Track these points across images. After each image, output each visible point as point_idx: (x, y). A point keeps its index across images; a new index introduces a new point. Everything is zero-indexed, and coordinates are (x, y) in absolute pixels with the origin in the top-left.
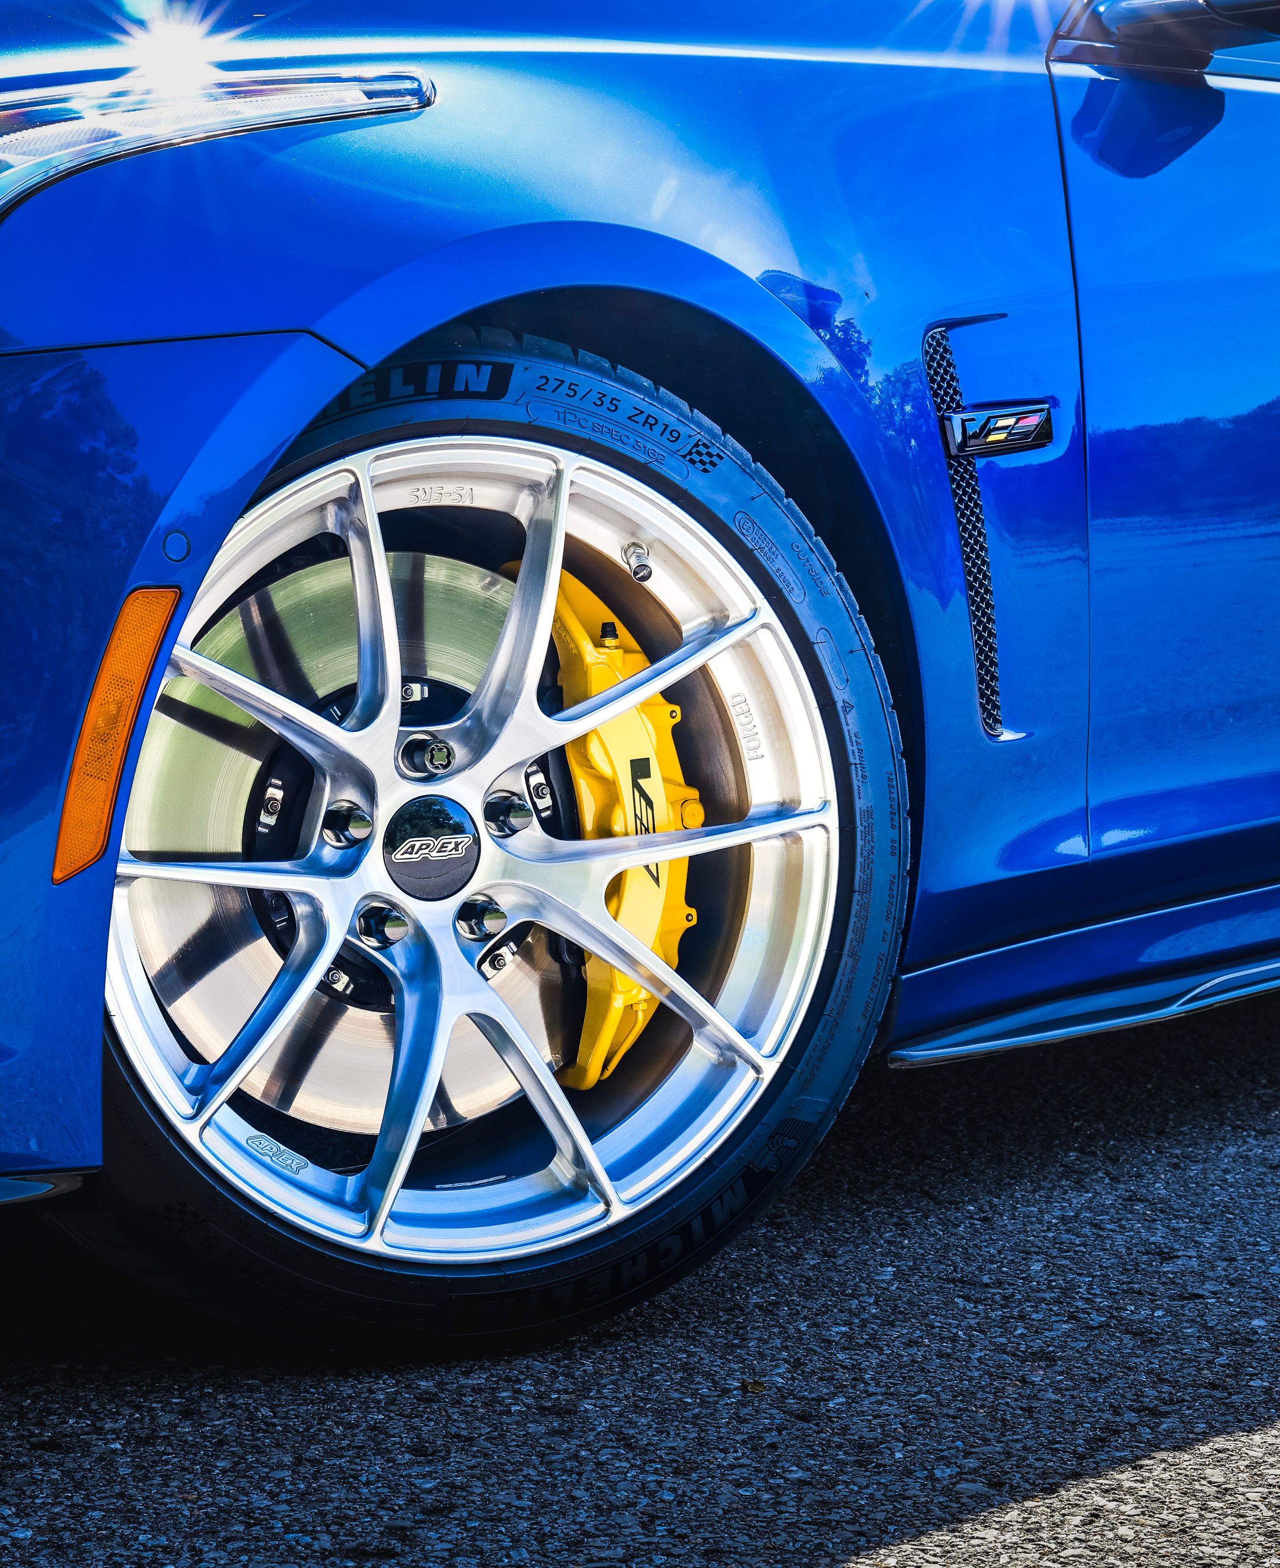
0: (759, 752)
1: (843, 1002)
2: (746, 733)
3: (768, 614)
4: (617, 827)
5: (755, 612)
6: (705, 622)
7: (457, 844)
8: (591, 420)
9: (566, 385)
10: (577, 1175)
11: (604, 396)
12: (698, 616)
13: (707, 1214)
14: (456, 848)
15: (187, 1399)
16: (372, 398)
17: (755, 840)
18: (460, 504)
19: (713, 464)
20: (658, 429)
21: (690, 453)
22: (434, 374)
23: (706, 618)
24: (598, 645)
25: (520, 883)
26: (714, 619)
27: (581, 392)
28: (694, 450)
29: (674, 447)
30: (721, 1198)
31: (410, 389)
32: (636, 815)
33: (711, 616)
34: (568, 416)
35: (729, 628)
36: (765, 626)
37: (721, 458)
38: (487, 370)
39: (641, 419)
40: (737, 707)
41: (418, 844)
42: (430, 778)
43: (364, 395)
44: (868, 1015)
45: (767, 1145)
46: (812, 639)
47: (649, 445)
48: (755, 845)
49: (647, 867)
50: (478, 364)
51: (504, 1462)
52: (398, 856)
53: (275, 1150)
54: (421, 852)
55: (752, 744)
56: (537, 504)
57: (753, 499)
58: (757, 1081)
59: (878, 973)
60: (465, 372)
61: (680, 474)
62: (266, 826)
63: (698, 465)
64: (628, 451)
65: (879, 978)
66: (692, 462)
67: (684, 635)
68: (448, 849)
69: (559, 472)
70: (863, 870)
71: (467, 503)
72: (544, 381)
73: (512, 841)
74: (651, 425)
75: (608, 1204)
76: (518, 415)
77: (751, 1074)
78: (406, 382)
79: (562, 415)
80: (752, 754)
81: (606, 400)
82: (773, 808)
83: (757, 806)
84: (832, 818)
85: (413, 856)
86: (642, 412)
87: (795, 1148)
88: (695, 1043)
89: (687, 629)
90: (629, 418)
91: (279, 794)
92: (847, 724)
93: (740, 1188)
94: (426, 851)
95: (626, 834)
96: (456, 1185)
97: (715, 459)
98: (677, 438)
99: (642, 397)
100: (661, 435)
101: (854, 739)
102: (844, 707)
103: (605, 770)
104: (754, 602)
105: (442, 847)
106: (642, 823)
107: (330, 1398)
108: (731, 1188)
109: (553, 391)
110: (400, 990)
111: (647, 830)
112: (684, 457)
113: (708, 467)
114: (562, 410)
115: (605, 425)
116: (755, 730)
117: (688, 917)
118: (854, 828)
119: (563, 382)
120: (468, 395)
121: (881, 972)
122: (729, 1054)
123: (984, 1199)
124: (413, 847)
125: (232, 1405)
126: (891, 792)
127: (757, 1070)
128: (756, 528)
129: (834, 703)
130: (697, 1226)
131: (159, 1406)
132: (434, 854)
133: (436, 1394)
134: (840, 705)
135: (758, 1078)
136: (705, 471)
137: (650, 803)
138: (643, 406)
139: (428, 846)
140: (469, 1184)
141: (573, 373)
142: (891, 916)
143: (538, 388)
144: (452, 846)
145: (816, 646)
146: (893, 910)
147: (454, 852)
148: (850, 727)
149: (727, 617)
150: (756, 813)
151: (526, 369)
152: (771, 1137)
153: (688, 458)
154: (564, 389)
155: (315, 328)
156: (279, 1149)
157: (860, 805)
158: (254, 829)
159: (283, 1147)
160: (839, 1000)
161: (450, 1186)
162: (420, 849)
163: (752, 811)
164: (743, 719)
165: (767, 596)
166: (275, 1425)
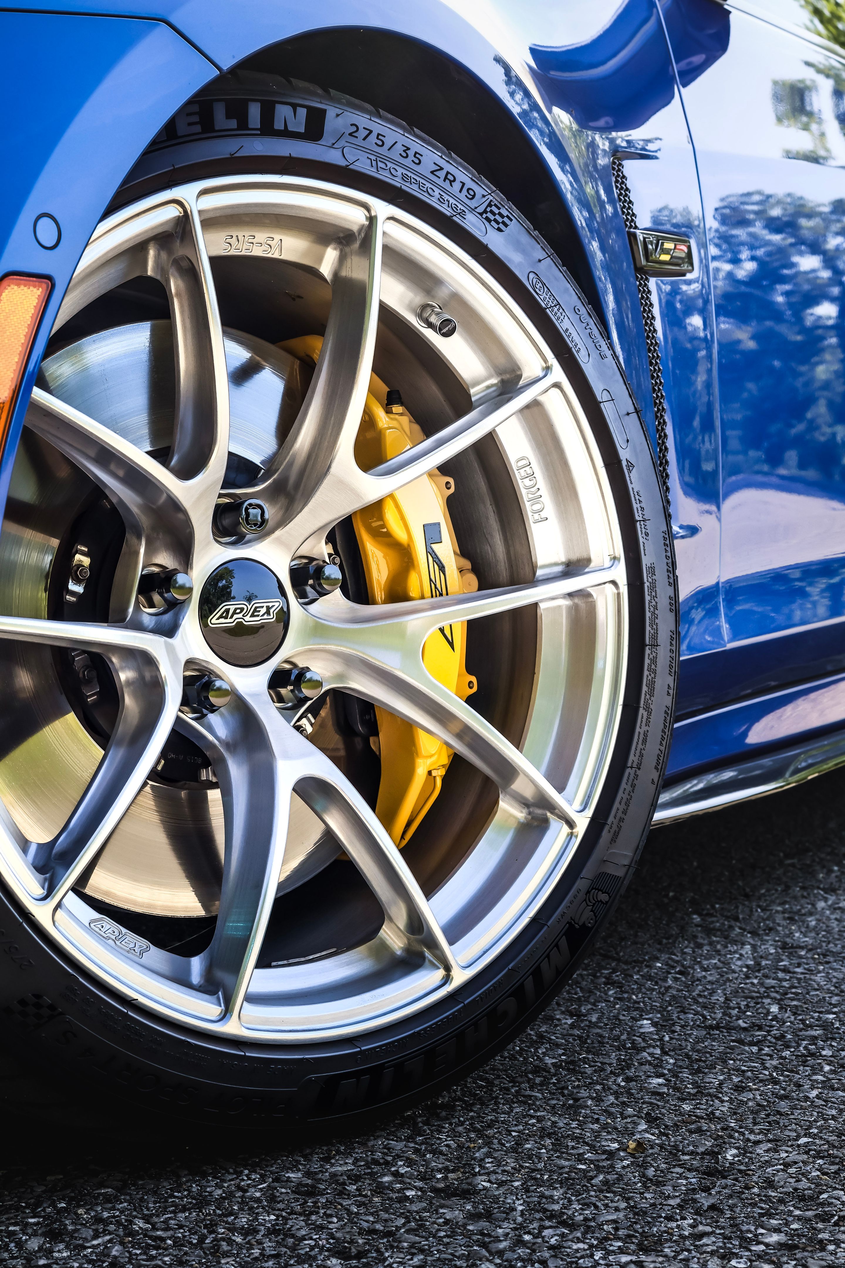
0: (543, 514)
1: (641, 755)
2: (530, 496)
3: (558, 374)
4: (414, 591)
5: (548, 369)
6: (492, 386)
7: (268, 608)
8: (400, 171)
9: (374, 135)
10: (409, 944)
11: (408, 149)
12: (486, 379)
13: (537, 973)
14: (268, 612)
15: (43, 1217)
16: (198, 128)
17: (542, 601)
18: (270, 255)
19: (506, 225)
20: (457, 186)
21: (485, 212)
22: (255, 111)
23: (494, 381)
24: (388, 412)
25: (333, 647)
26: (503, 382)
27: (388, 144)
28: (488, 209)
29: (473, 204)
30: (548, 956)
31: (233, 124)
32: (431, 580)
33: (499, 379)
34: (380, 164)
35: (521, 388)
36: (557, 385)
37: (511, 220)
38: (302, 113)
39: (442, 174)
40: (522, 471)
41: (232, 608)
42: (240, 540)
43: (190, 124)
44: (659, 767)
45: (585, 900)
46: (599, 399)
47: (452, 201)
48: (542, 606)
49: (442, 630)
50: (295, 106)
51: (450, 1257)
52: (214, 621)
53: (117, 933)
54: (235, 616)
55: (537, 507)
56: (342, 259)
57: (540, 261)
58: (571, 835)
59: (665, 726)
60: (283, 112)
61: (479, 230)
62: (73, 593)
63: (493, 223)
64: (433, 202)
65: (666, 730)
66: (488, 219)
67: (473, 399)
68: (261, 613)
69: (372, 220)
70: (651, 625)
71: (276, 256)
72: (354, 129)
73: (313, 608)
74: (451, 182)
75: (448, 968)
76: (334, 157)
77: (566, 829)
78: (228, 116)
79: (374, 163)
80: (536, 516)
81: (411, 153)
82: (559, 569)
83: (544, 567)
84: (620, 573)
85: (228, 620)
86: (441, 169)
87: (607, 902)
88: (501, 803)
89: (476, 392)
90: (432, 172)
91: (86, 561)
92: (631, 483)
93: (563, 942)
94: (240, 615)
95: (423, 597)
96: (291, 961)
97: (506, 220)
98: (474, 196)
99: (440, 154)
100: (460, 191)
101: (637, 497)
102: (628, 466)
103: (400, 534)
104: (545, 361)
105: (255, 611)
106: (436, 587)
107: (202, 1202)
108: (557, 946)
109: (364, 139)
110: (222, 761)
111: (441, 595)
112: (481, 214)
113: (501, 226)
114: (373, 158)
115: (413, 176)
116: (538, 494)
117: (470, 685)
118: (643, 583)
119: (371, 132)
120: (286, 134)
121: (668, 725)
122: (539, 811)
124: (227, 611)
125: (98, 1220)
126: (666, 551)
127: (571, 824)
128: (546, 289)
129: (620, 461)
130: (529, 984)
131: (17, 1228)
132: (247, 618)
133: (313, 1186)
134: (624, 463)
135: (572, 834)
136: (499, 230)
137: (442, 568)
138: (442, 163)
139: (242, 609)
140: (303, 959)
141: (378, 126)
142: (673, 671)
143: (350, 134)
144: (263, 610)
145: (602, 405)
146: (674, 665)
147: (265, 617)
148: (633, 486)
149: (520, 377)
150: (543, 575)
151: (338, 115)
152: (588, 892)
153: (484, 216)
154: (373, 138)
155: (173, 20)
156: (120, 933)
157: (646, 561)
158: (62, 597)
159: (124, 930)
160: (638, 752)
161: (285, 962)
162: (235, 613)
163: (539, 573)
164: (527, 482)
165: (557, 356)
166: (163, 1239)
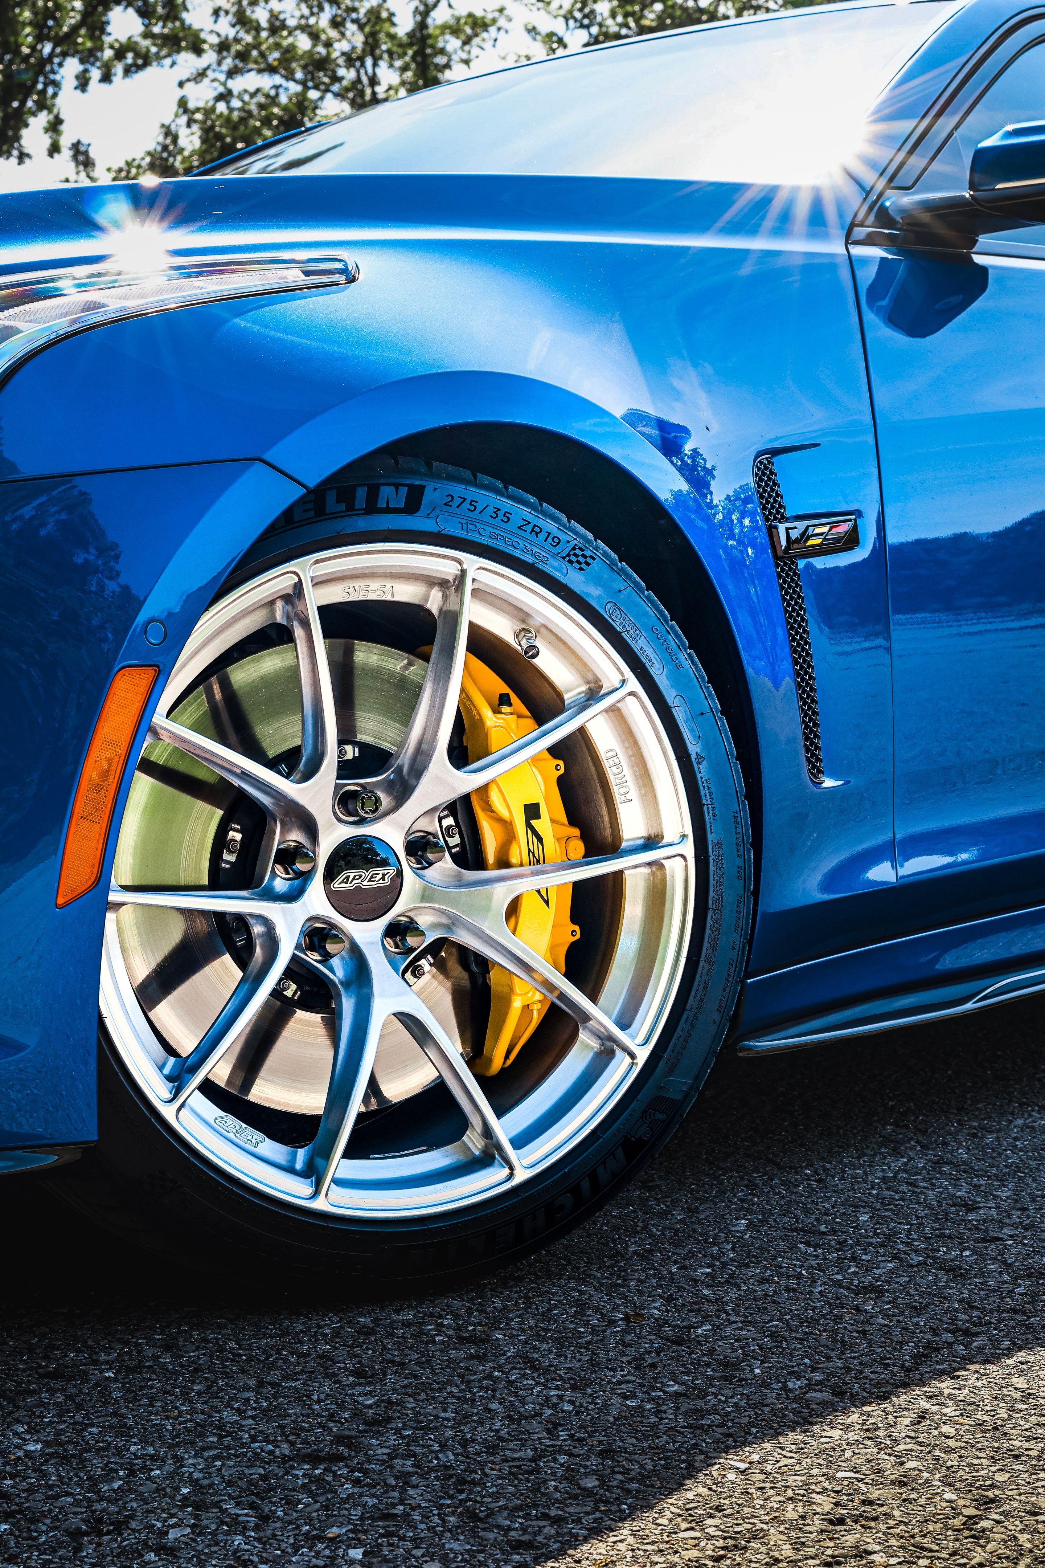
0: (629, 796)
1: (702, 1000)
2: (618, 781)
3: (634, 684)
4: (514, 860)
5: (624, 681)
6: (583, 692)
7: (384, 875)
8: (489, 529)
9: (468, 501)
10: (486, 1145)
11: (499, 510)
12: (577, 687)
13: (593, 1176)
14: (383, 878)
15: (167, 1335)
16: (312, 514)
17: (627, 868)
18: (383, 598)
19: (588, 564)
20: (542, 536)
21: (569, 555)
22: (361, 494)
23: (584, 688)
24: (496, 711)
25: (436, 906)
26: (590, 689)
27: (480, 507)
28: (572, 553)
29: (556, 550)
30: (604, 1162)
31: (342, 506)
32: (529, 850)
33: (587, 687)
34: (470, 527)
35: (602, 696)
36: (631, 694)
37: (594, 559)
38: (404, 490)
39: (529, 528)
40: (610, 761)
41: (352, 876)
42: (362, 821)
43: (305, 511)
44: (722, 1010)
45: (642, 1118)
46: (670, 704)
47: (535, 549)
48: (626, 872)
49: (538, 891)
50: (397, 486)
51: (431, 1382)
52: (336, 885)
53: (238, 1127)
54: (355, 882)
55: (623, 790)
56: (445, 597)
57: (620, 591)
59: (729, 975)
60: (386, 492)
61: (560, 571)
62: (228, 862)
63: (575, 564)
64: (518, 554)
65: (730, 979)
66: (571, 562)
67: (566, 703)
68: (377, 879)
69: (463, 572)
70: (716, 892)
71: (389, 598)
72: (450, 499)
73: (429, 873)
74: (537, 533)
75: (512, 1168)
76: (429, 525)
77: (628, 1060)
78: (338, 501)
79: (465, 526)
80: (623, 798)
81: (501, 513)
82: (641, 842)
83: (628, 840)
84: (689, 849)
85: (348, 885)
86: (529, 523)
87: (664, 1121)
88: (580, 1035)
89: (568, 697)
90: (519, 528)
91: (238, 836)
92: (700, 773)
93: (620, 1153)
94: (359, 881)
95: (522, 865)
96: (387, 1155)
97: (589, 560)
98: (558, 543)
99: (529, 510)
100: (545, 541)
101: (706, 785)
102: (697, 759)
103: (504, 813)
104: (622, 675)
105: (372, 877)
106: (534, 856)
107: (286, 1332)
108: (613, 1154)
109: (458, 507)
110: (339, 995)
111: (538, 861)
112: (564, 558)
113: (584, 566)
114: (465, 522)
115: (500, 533)
116: (625, 779)
117: (573, 933)
118: (707, 857)
119: (465, 499)
120: (388, 510)
121: (732, 974)
122: (608, 1043)
123: (818, 1164)
124: (348, 877)
125: (205, 1340)
126: (736, 828)
127: (632, 1056)
128: (623, 615)
129: (689, 755)
130: (586, 1185)
131: (144, 1341)
132: (365, 883)
133: (372, 1328)
134: (693, 757)
135: (633, 1064)
136: (581, 569)
137: (540, 840)
138: (530, 518)
139: (360, 876)
140: (397, 1154)
141: (472, 493)
142: (739, 929)
143: (445, 504)
144: (380, 876)
145: (673, 709)
146: (740, 924)
147: (381, 881)
148: (702, 775)
149: (601, 687)
150: (628, 846)
151: (435, 489)
152: (645, 1112)
153: (567, 559)
154: (466, 505)
155: (266, 457)
156: (241, 1127)
157: (711, 838)
158: (218, 865)
159: (244, 1125)
160: (698, 998)
161: (382, 1156)
162: (354, 879)
163: (624, 845)
164: (614, 769)
165: (633, 670)
166: (241, 1355)
